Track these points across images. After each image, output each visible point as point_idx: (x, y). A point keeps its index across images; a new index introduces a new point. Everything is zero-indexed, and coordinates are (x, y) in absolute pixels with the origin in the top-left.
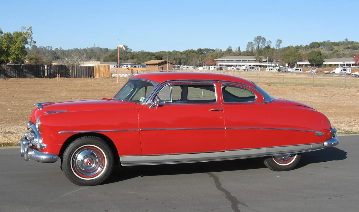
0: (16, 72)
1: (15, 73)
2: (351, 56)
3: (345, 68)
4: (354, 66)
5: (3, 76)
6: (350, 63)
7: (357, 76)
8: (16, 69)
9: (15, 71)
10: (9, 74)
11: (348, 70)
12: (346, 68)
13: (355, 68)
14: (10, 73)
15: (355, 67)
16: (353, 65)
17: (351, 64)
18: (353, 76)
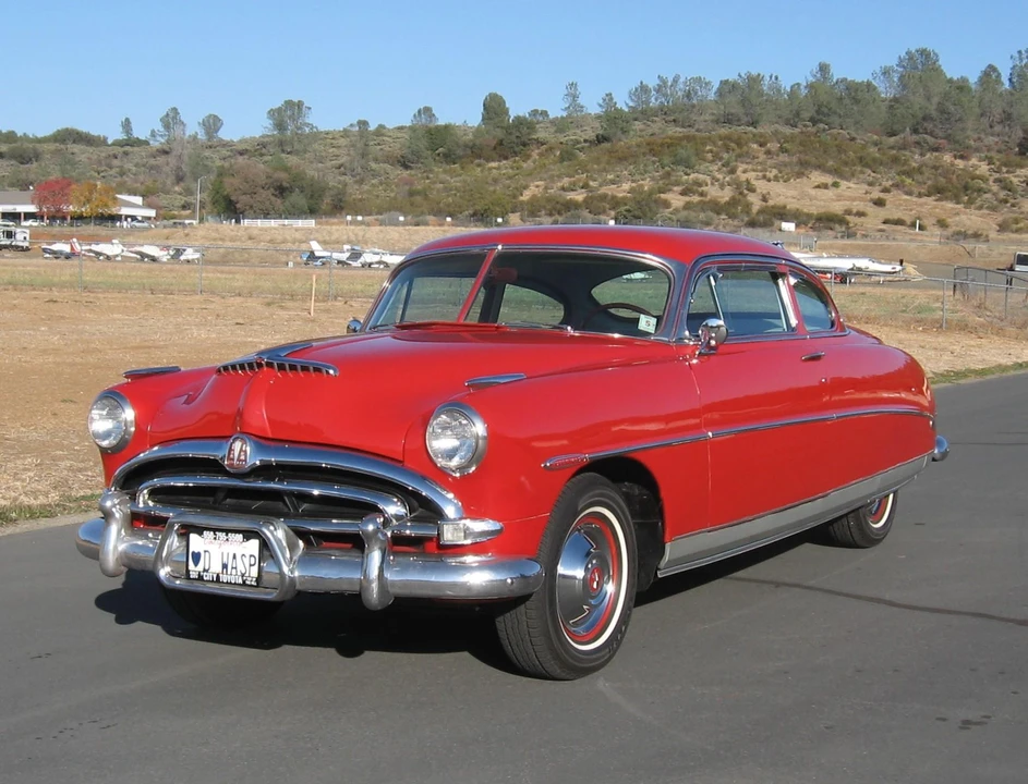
2: (12, 185)
3: (9, 229)
4: (30, 223)
6: (18, 211)
7: (63, 257)
11: (18, 236)
12: (12, 229)
13: (40, 229)
15: (35, 224)
16: (28, 216)
17: (20, 214)
18: (48, 255)
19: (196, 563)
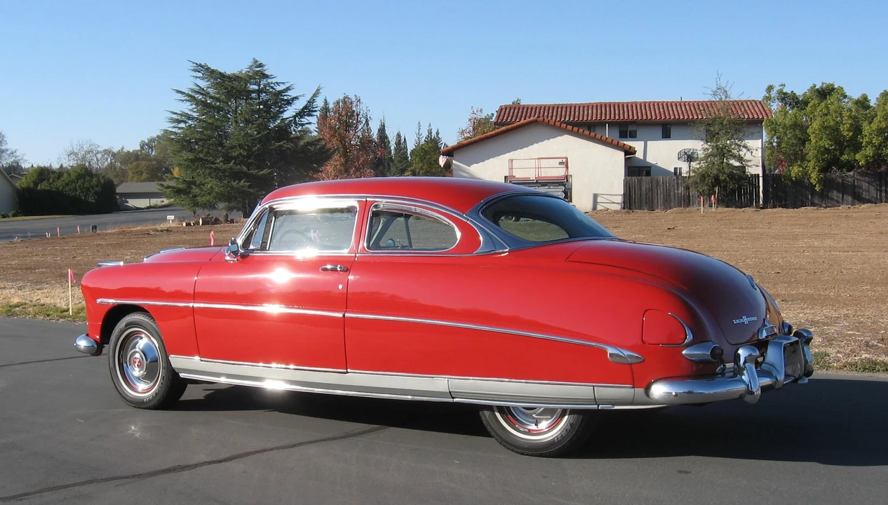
0: (883, 188)
1: (881, 191)
5: (850, 199)
8: (883, 182)
9: (881, 187)
10: (865, 195)
14: (868, 191)
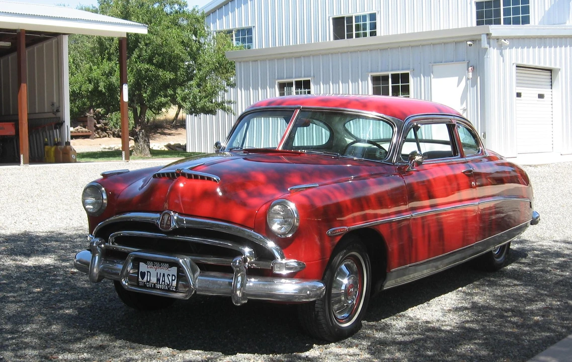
19: (143, 278)
